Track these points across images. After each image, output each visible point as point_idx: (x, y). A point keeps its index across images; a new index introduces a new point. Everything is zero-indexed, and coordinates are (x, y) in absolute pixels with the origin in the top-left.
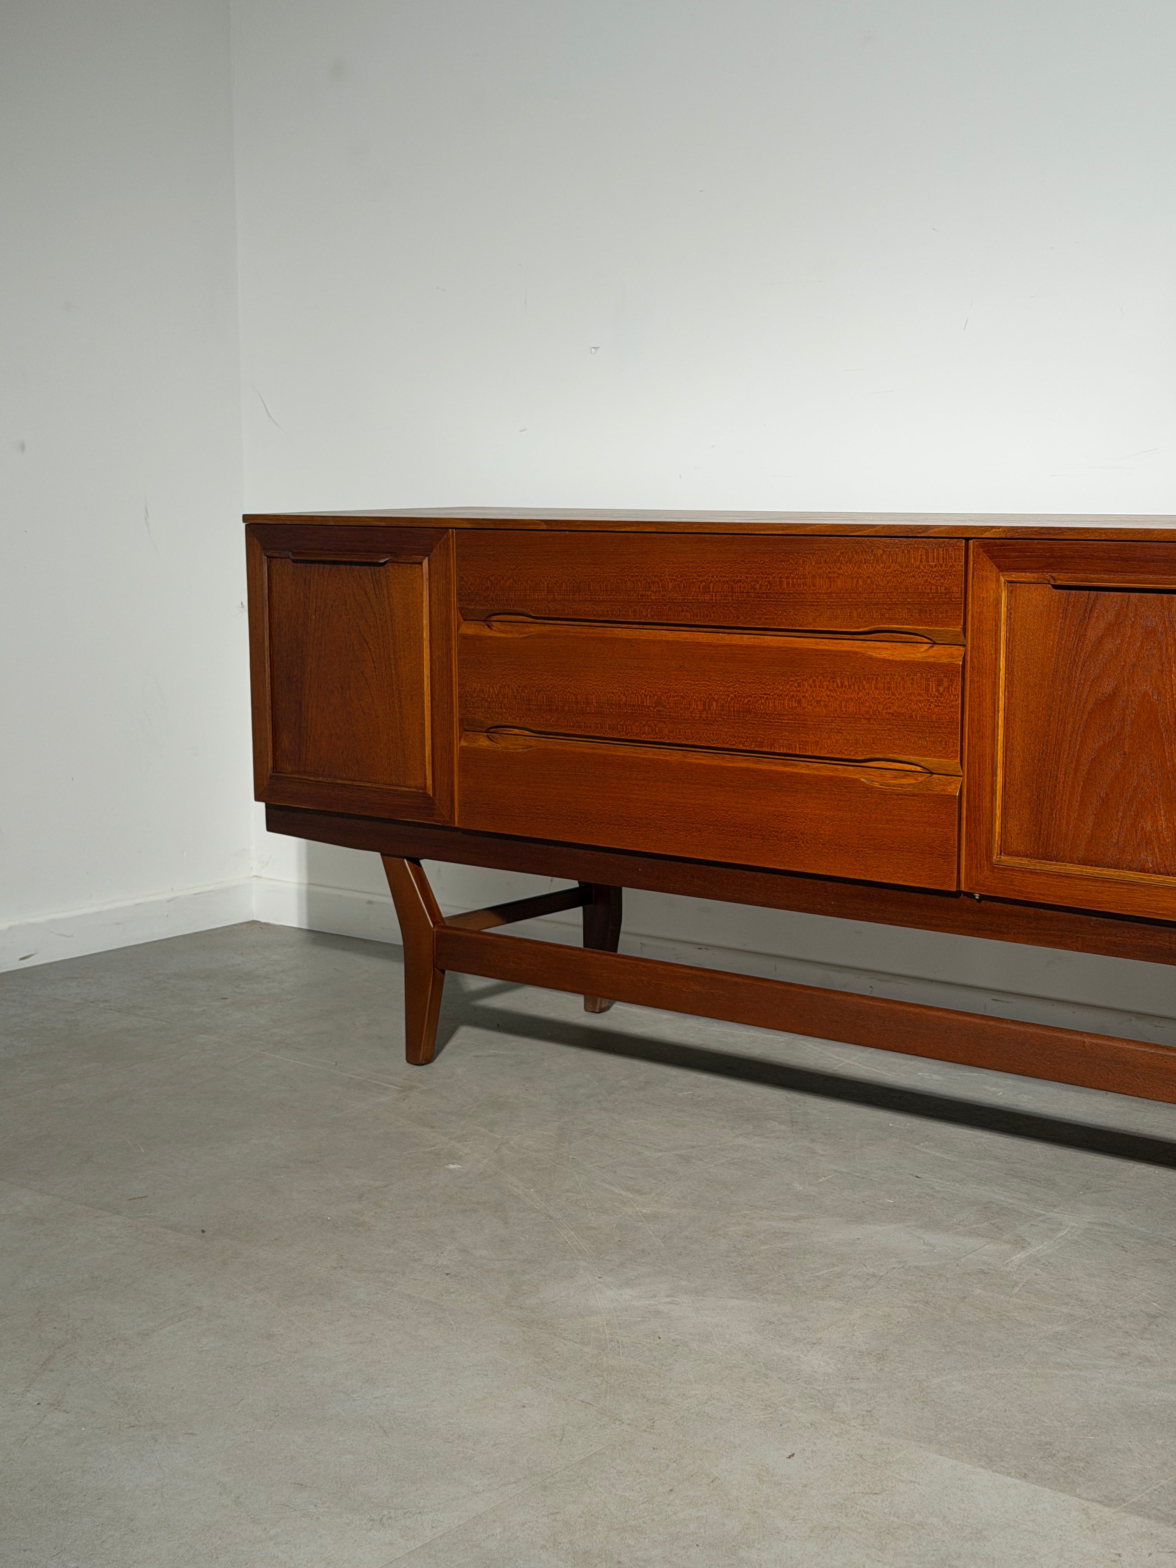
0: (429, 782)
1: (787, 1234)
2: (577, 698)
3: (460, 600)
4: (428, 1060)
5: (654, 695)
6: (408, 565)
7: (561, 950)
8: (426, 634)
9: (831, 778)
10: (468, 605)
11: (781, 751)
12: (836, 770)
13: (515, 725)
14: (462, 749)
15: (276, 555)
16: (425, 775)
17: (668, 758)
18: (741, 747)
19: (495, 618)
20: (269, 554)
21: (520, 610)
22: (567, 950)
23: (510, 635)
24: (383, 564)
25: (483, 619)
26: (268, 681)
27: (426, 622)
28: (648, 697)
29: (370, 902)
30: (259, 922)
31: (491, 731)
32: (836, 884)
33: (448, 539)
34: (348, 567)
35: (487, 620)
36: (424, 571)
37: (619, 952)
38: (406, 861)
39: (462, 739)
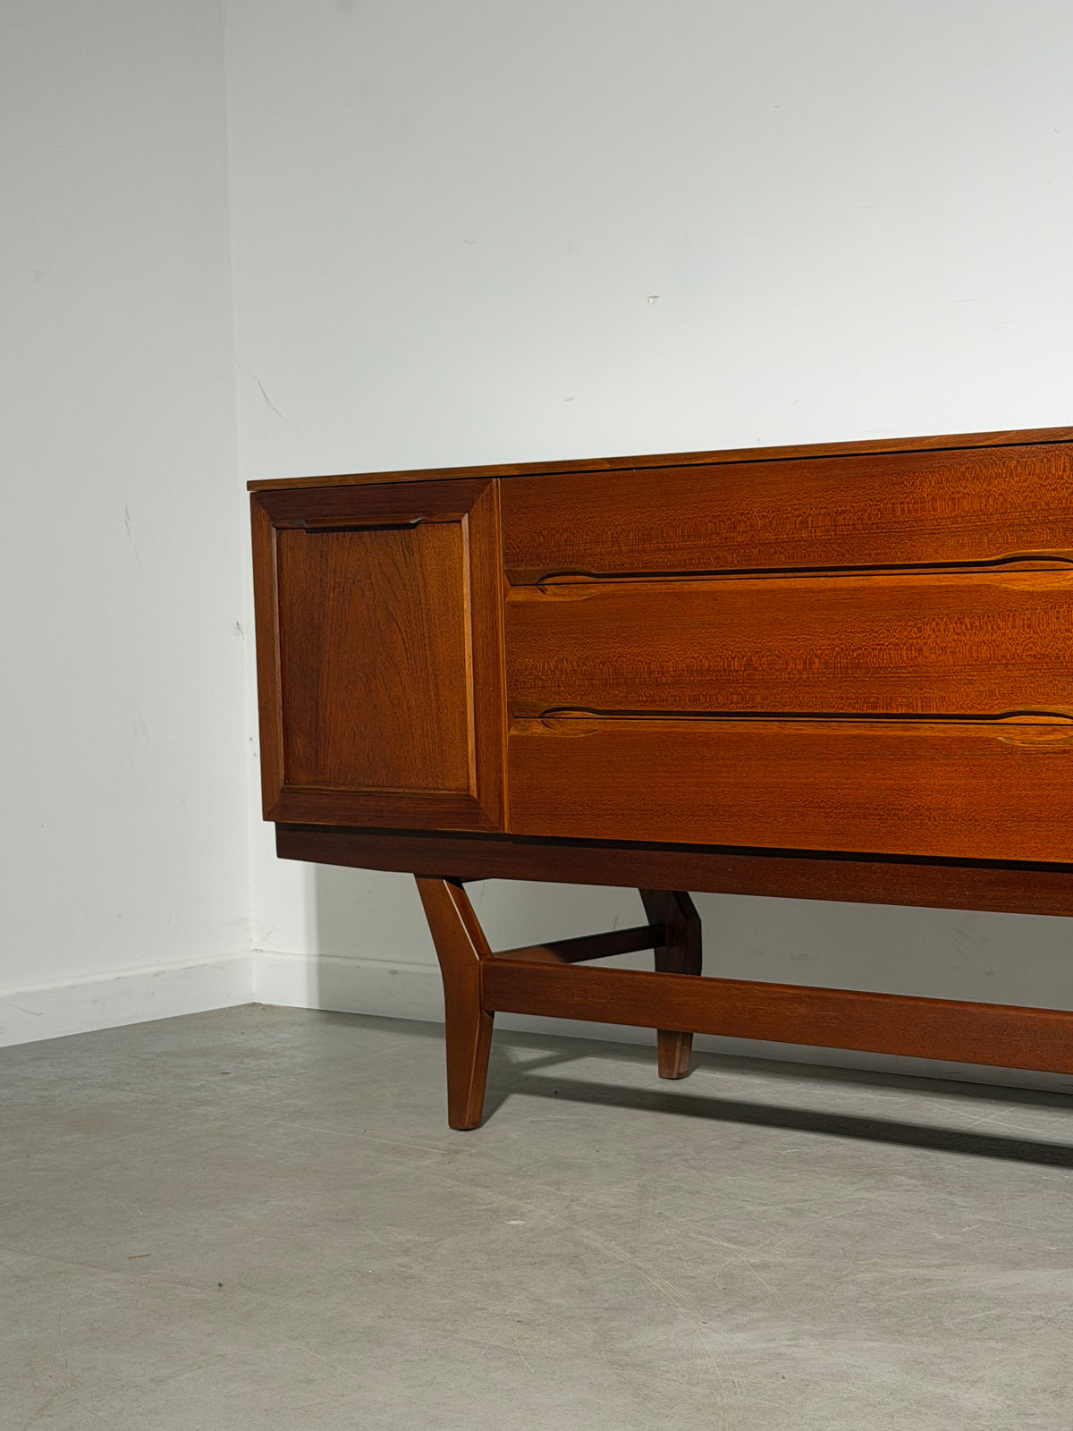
0: (473, 781)
1: (930, 1280)
2: (650, 668)
3: (506, 562)
4: (476, 1125)
5: (743, 656)
6: (444, 525)
7: (637, 976)
8: (467, 605)
9: (961, 740)
10: (518, 566)
11: (900, 712)
12: (967, 730)
13: (575, 705)
14: (512, 739)
15: (287, 525)
16: (468, 774)
17: (761, 731)
18: (851, 711)
19: (549, 580)
20: (279, 525)
21: (578, 567)
22: (643, 976)
23: (568, 599)
24: (415, 526)
25: (534, 583)
26: (279, 675)
27: (466, 590)
28: (736, 659)
29: (394, 972)
30: (261, 1004)
31: (546, 715)
32: (970, 869)
33: (492, 490)
34: (373, 533)
35: (539, 584)
36: (464, 530)
37: (704, 974)
38: (445, 881)
39: (513, 727)
